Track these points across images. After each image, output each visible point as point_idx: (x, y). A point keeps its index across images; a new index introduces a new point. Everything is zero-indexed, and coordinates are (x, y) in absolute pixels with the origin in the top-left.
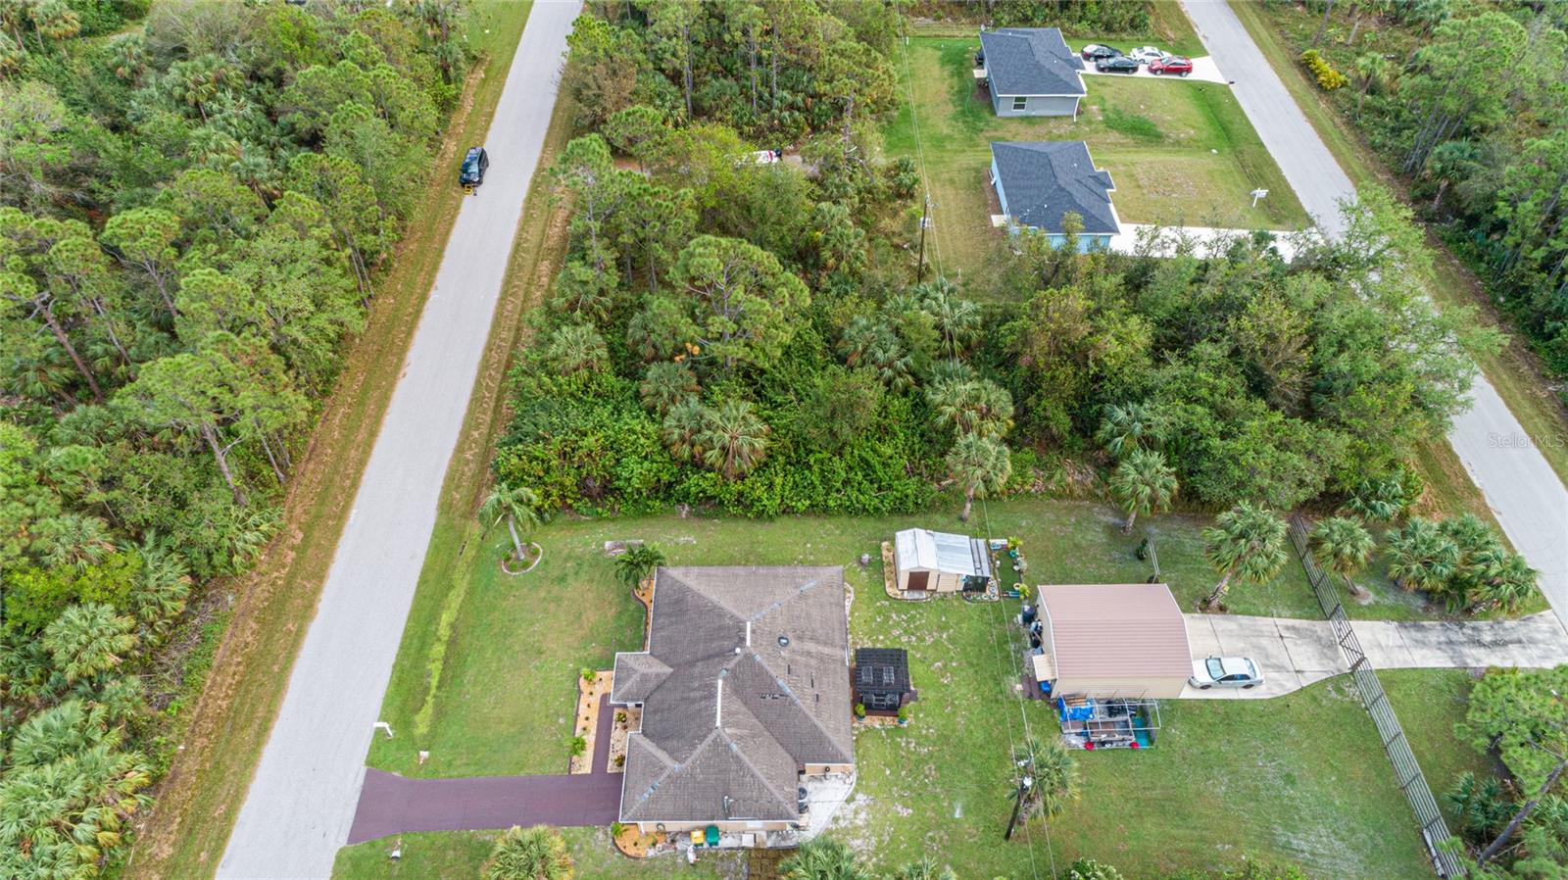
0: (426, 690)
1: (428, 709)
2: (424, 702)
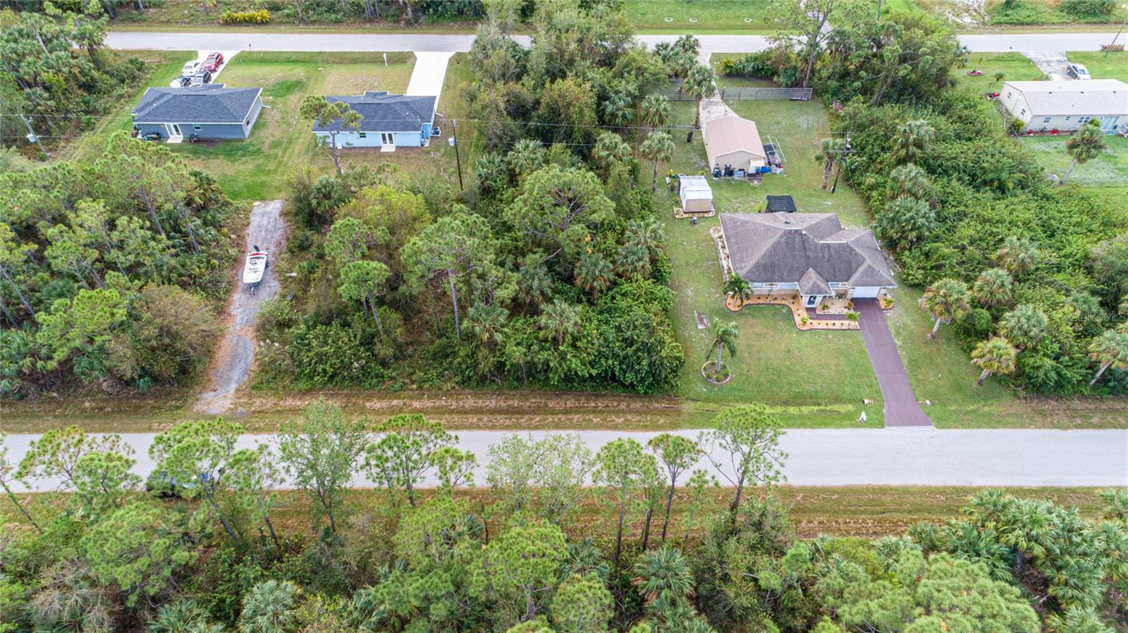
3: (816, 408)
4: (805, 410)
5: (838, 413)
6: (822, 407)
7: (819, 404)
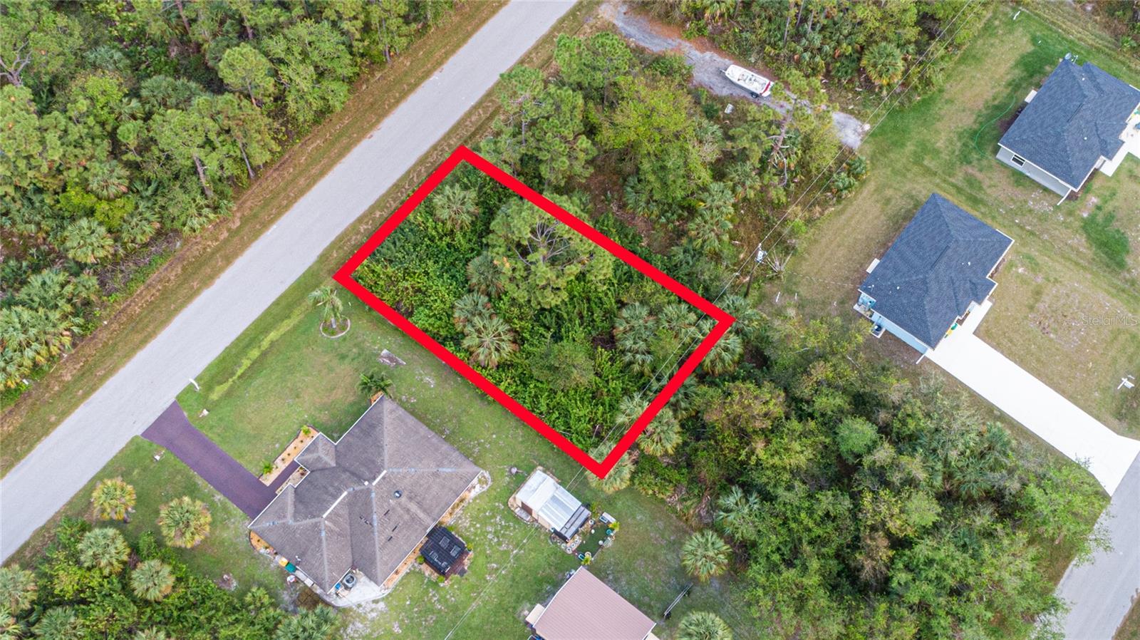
0: (233, 374)
1: (225, 387)
2: (227, 380)
3: (240, 372)
4: (246, 363)
5: (220, 383)
6: (235, 378)
7: (240, 377)
